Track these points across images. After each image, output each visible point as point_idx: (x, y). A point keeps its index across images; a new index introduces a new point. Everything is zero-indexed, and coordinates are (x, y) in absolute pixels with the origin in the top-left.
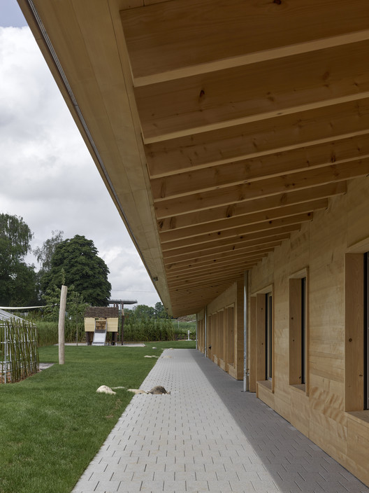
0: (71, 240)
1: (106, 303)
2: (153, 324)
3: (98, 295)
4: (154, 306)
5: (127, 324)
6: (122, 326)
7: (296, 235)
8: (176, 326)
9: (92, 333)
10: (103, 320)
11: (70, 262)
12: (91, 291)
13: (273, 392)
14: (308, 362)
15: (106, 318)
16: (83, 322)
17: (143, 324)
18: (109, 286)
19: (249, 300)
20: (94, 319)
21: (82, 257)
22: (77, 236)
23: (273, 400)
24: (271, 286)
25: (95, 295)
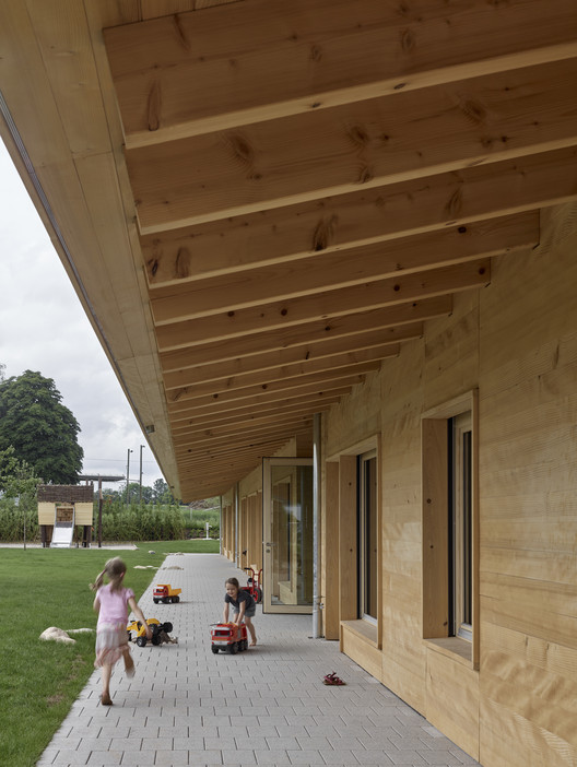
0: (19, 378)
1: (75, 479)
2: (150, 512)
3: (62, 466)
4: (152, 486)
5: (108, 513)
6: (100, 517)
7: (439, 324)
8: (187, 516)
9: (51, 527)
10: (68, 507)
11: (16, 413)
12: (50, 460)
13: (380, 647)
14: (478, 595)
15: (73, 504)
16: (35, 509)
17: (134, 513)
18: (79, 452)
19: (323, 469)
20: (53, 505)
21: (35, 406)
22: (29, 372)
23: (380, 664)
24: (376, 436)
25: (56, 466)
